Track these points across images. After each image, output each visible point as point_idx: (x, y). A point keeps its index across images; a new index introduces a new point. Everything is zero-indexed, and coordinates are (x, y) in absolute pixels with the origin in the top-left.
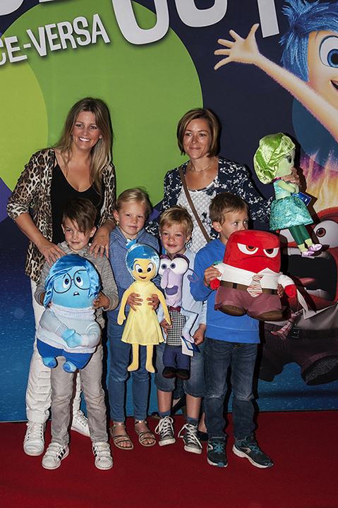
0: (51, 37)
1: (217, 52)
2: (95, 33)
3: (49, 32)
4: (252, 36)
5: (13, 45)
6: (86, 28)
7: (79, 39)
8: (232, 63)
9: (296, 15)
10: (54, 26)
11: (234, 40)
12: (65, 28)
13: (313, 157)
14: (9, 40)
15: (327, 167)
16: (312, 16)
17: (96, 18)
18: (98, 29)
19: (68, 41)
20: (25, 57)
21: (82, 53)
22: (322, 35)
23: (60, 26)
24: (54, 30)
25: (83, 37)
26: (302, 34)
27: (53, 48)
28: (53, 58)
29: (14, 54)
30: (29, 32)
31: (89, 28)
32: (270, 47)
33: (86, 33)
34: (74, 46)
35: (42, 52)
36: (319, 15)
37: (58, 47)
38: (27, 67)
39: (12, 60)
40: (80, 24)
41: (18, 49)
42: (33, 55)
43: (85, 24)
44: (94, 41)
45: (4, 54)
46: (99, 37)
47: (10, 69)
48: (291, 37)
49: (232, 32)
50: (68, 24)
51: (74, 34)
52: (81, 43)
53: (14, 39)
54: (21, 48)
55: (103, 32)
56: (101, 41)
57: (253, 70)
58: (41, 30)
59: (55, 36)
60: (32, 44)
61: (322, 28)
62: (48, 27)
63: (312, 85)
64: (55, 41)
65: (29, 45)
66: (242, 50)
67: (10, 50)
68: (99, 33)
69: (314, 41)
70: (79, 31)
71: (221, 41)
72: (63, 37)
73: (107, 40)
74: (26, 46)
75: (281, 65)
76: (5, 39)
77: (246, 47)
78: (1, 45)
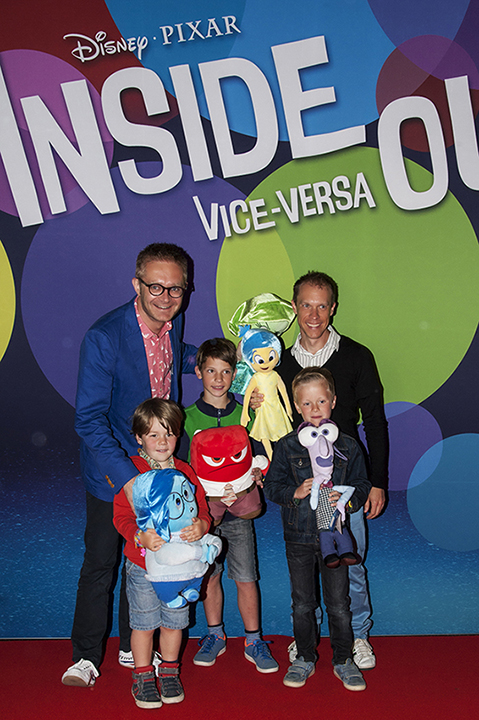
0: (305, 200)
2: (358, 195)
3: (303, 194)
5: (259, 209)
6: (347, 190)
7: (338, 203)
10: (309, 186)
12: (322, 190)
14: (255, 204)
17: (360, 179)
18: (362, 191)
19: (325, 205)
20: (273, 224)
21: (341, 219)
23: (316, 186)
24: (308, 192)
25: (344, 200)
27: (307, 212)
28: (306, 224)
29: (260, 220)
30: (279, 194)
31: (351, 190)
33: (347, 195)
34: (332, 211)
35: (294, 217)
37: (313, 211)
38: (274, 235)
39: (258, 227)
40: (340, 185)
41: (265, 214)
42: (283, 221)
43: (347, 185)
44: (356, 205)
45: (248, 221)
46: (363, 200)
47: (254, 237)
50: (325, 185)
51: (332, 196)
52: (341, 207)
53: (261, 203)
54: (269, 213)
55: (368, 195)
56: (364, 206)
58: (293, 192)
59: (310, 199)
60: (282, 209)
62: (301, 190)
64: (309, 205)
65: (278, 210)
67: (256, 215)
68: (363, 196)
70: (338, 193)
72: (320, 200)
73: (372, 204)
74: (274, 211)
76: (250, 203)
78: (245, 209)
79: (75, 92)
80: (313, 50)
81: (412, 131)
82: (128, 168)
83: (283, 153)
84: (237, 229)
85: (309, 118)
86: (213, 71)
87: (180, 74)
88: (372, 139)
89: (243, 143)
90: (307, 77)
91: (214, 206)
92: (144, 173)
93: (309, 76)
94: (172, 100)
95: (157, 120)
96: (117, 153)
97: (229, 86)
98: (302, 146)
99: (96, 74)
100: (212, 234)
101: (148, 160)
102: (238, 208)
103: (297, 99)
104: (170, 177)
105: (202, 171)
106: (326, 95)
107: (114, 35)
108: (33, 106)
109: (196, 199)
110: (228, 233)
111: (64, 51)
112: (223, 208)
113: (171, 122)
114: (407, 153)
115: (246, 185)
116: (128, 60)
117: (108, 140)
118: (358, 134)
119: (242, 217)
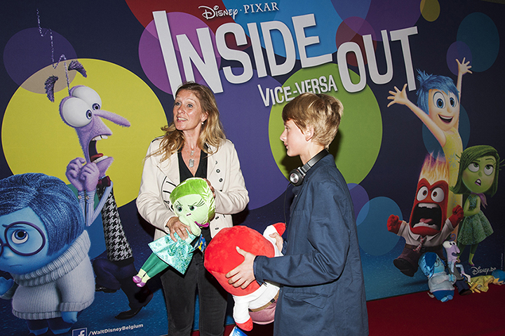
0: (308, 87)
1: (389, 98)
2: (330, 86)
3: (307, 84)
4: (404, 90)
5: (288, 91)
6: (325, 83)
7: (322, 88)
8: (395, 104)
9: (423, 80)
10: (309, 81)
11: (396, 92)
12: (315, 82)
13: (431, 154)
14: (286, 89)
15: (437, 160)
16: (430, 81)
17: (331, 78)
18: (332, 83)
19: (316, 89)
22: (434, 91)
23: (312, 81)
24: (309, 83)
25: (324, 87)
26: (426, 91)
29: (288, 96)
30: (296, 84)
31: (327, 83)
32: (412, 96)
33: (325, 85)
36: (432, 81)
39: (287, 100)
40: (322, 80)
41: (290, 93)
44: (329, 90)
45: (283, 97)
46: (332, 87)
48: (421, 92)
49: (395, 87)
50: (316, 80)
51: (319, 85)
52: (323, 91)
53: (289, 88)
54: (292, 93)
55: (334, 85)
56: (333, 90)
57: (405, 107)
58: (303, 83)
59: (310, 87)
60: (298, 90)
61: (434, 88)
62: (306, 82)
63: (430, 117)
64: (309, 89)
65: (296, 92)
66: (399, 97)
67: (286, 94)
69: (431, 93)
70: (322, 84)
71: (390, 92)
72: (314, 87)
73: (336, 90)
74: (294, 92)
75: (417, 106)
76: (284, 88)
77: (401, 95)
78: (281, 91)
79: (203, 33)
80: (309, 20)
81: (351, 56)
82: (227, 70)
83: (298, 65)
84: (278, 101)
85: (309, 49)
86: (267, 26)
87: (252, 27)
88: (335, 60)
89: (280, 60)
90: (307, 31)
91: (268, 89)
92: (235, 73)
93: (308, 31)
94: (248, 39)
95: (241, 48)
96: (222, 63)
97: (273, 33)
98: (306, 62)
99: (213, 25)
100: (267, 104)
101: (237, 67)
102: (279, 90)
103: (304, 41)
104: (247, 75)
105: (262, 73)
106: (315, 40)
107: (222, 8)
108: (183, 39)
109: (259, 86)
110: (274, 103)
111: (199, 14)
112: (271, 90)
113: (248, 49)
114: (349, 67)
115: (282, 79)
116: (228, 19)
117: (218, 56)
118: (329, 58)
119: (280, 95)
